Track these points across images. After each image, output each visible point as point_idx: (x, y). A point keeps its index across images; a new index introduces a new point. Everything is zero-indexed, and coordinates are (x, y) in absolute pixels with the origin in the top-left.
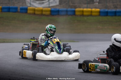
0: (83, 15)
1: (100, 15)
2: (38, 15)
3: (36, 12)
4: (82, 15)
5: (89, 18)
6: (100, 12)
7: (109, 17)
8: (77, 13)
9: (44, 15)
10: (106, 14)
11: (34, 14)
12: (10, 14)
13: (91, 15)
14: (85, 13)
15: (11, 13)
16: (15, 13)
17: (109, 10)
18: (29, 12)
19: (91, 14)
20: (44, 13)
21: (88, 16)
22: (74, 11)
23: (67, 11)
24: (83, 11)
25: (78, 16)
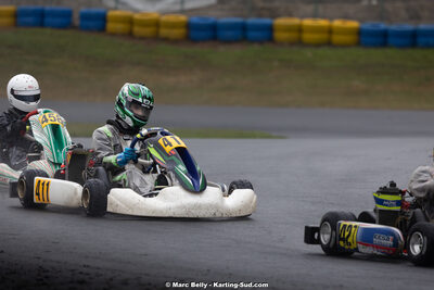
0: (300, 43)
1: (359, 44)
2: (142, 38)
3: (137, 30)
4: (298, 40)
5: (321, 51)
6: (360, 32)
7: (390, 52)
8: (279, 35)
9: (166, 40)
10: (382, 39)
11: (130, 35)
12: (45, 35)
13: (329, 44)
14: (307, 37)
15: (48, 31)
16: (62, 32)
17: (393, 27)
18: (111, 26)
19: (328, 41)
20: (164, 32)
21: (318, 45)
22: (270, 29)
23: (244, 28)
24: (300, 29)
25: (281, 44)
